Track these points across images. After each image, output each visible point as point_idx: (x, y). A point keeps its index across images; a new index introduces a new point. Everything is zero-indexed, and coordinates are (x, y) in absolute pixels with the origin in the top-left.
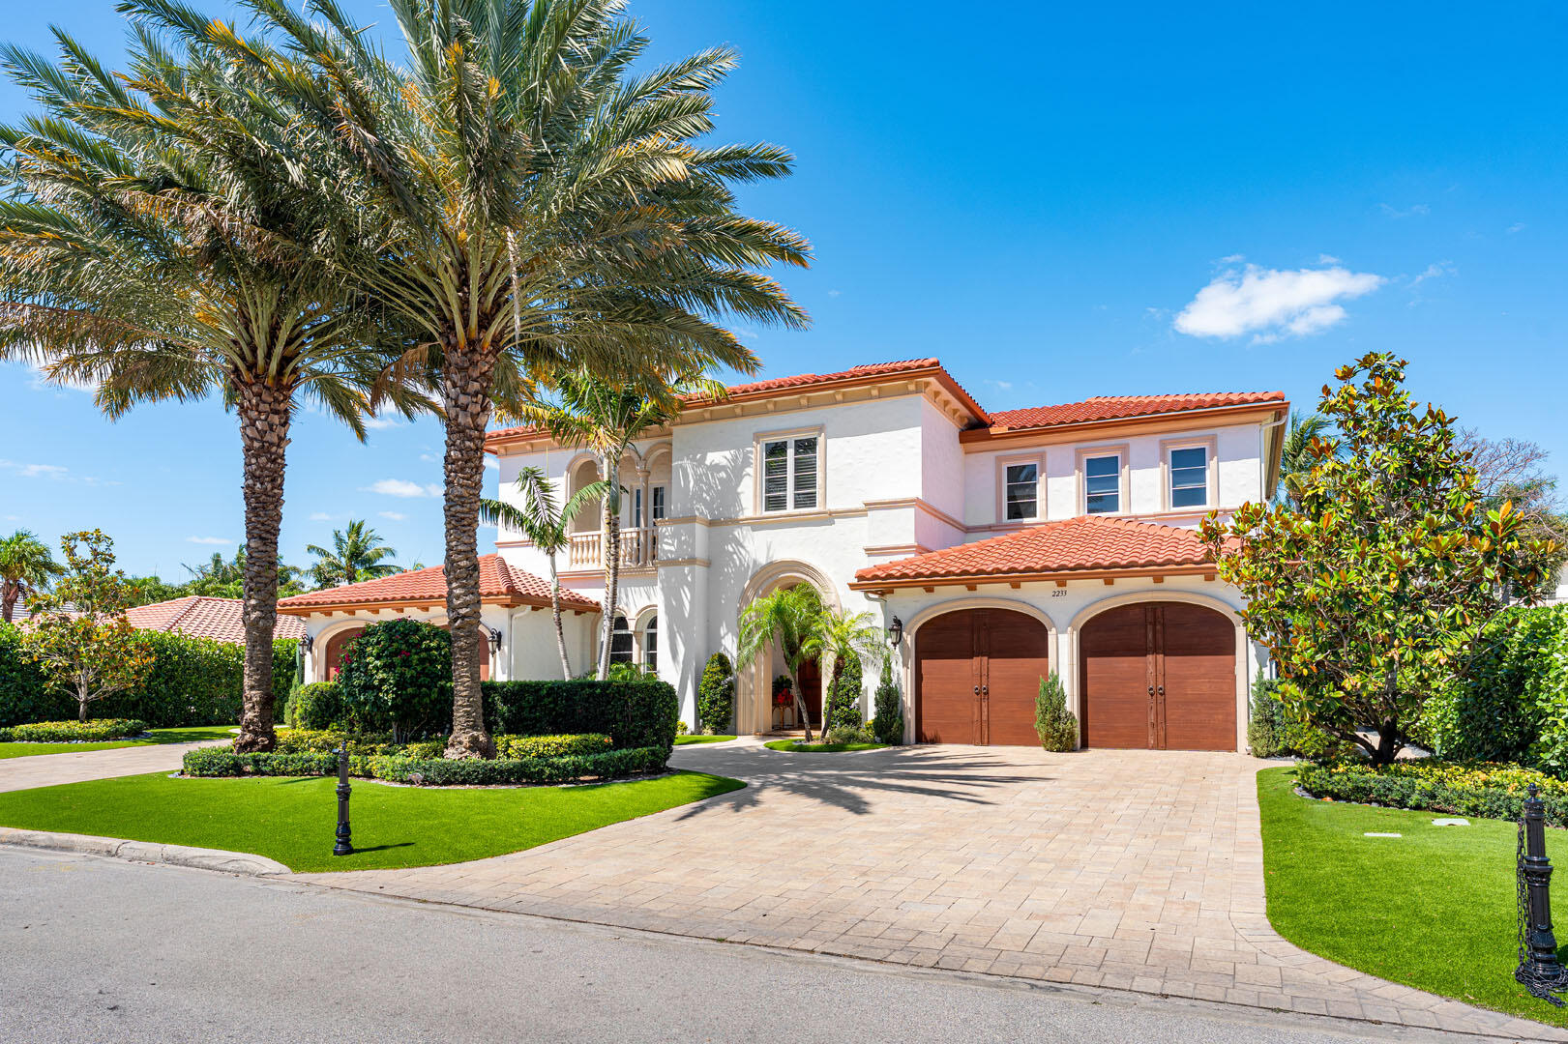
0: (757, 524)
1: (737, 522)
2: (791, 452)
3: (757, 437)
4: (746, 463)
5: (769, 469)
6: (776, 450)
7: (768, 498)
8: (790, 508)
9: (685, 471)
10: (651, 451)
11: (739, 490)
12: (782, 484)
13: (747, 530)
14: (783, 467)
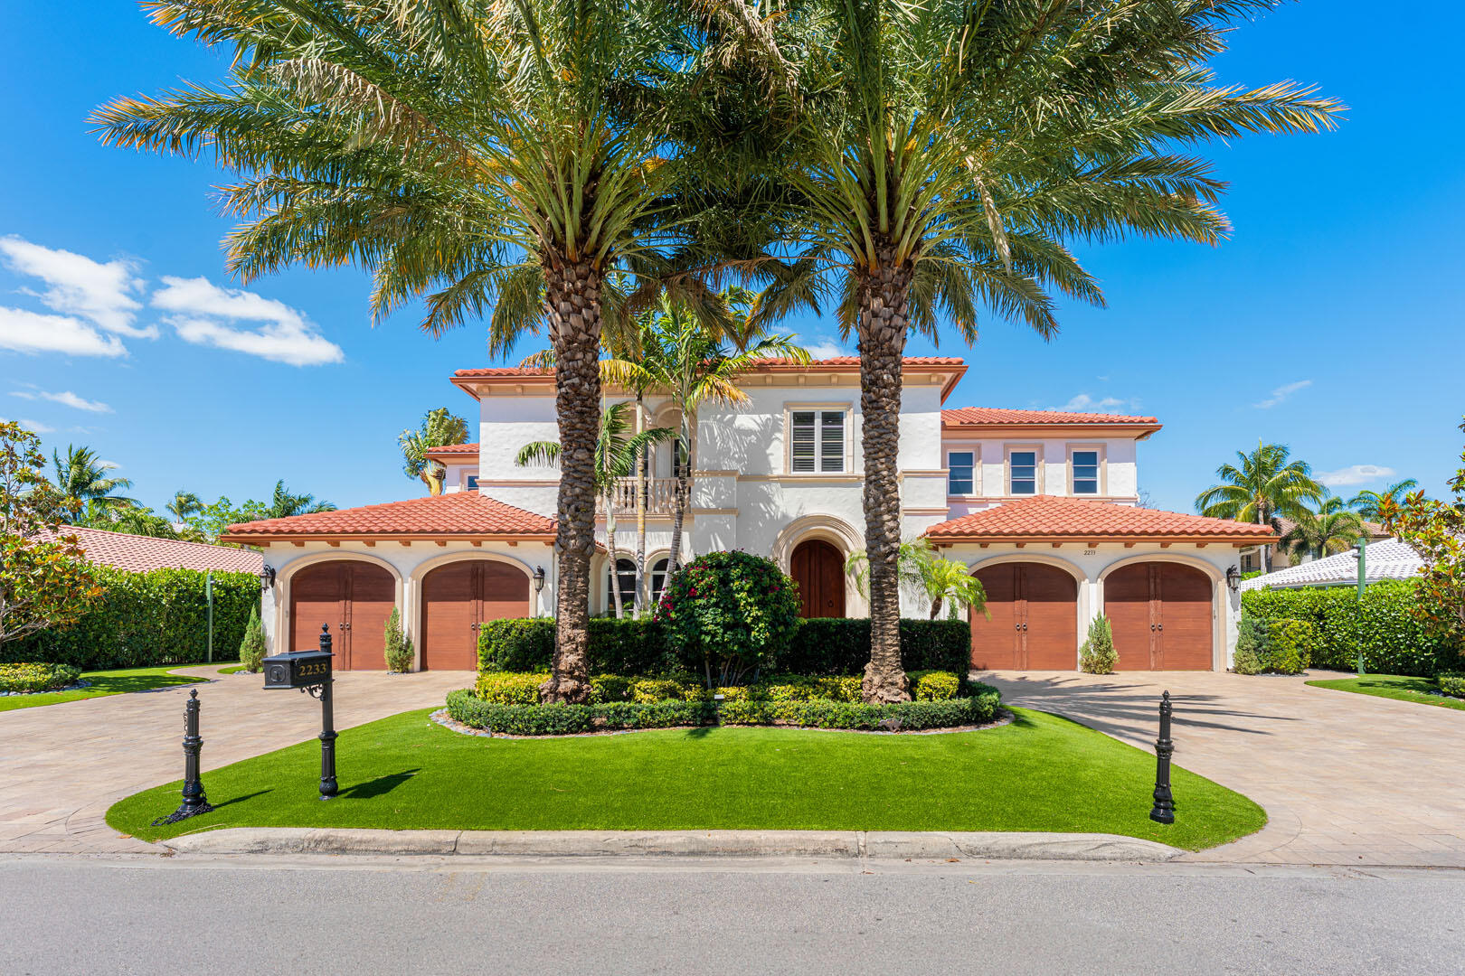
0: (786, 482)
1: (766, 479)
2: (818, 422)
3: (787, 405)
4: (776, 428)
5: (797, 434)
6: (803, 419)
7: (794, 460)
8: (818, 471)
9: (711, 430)
10: (662, 406)
11: (768, 452)
12: (810, 450)
13: (775, 487)
14: (810, 434)
